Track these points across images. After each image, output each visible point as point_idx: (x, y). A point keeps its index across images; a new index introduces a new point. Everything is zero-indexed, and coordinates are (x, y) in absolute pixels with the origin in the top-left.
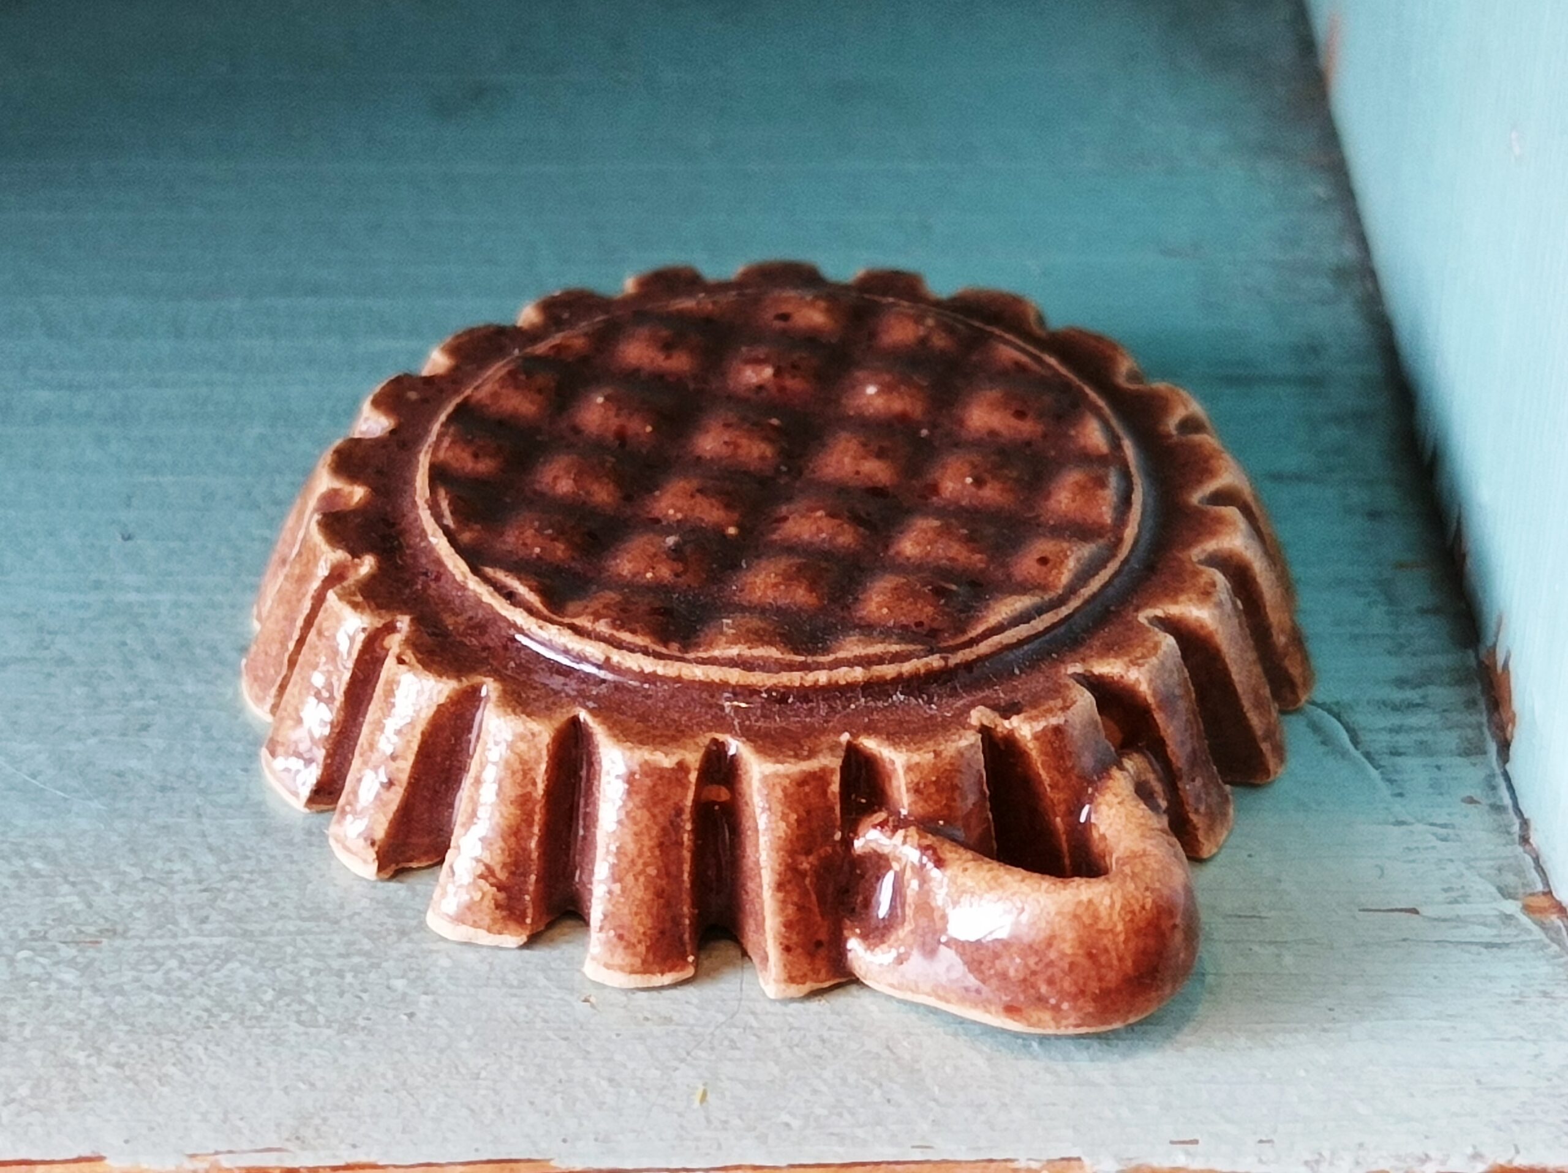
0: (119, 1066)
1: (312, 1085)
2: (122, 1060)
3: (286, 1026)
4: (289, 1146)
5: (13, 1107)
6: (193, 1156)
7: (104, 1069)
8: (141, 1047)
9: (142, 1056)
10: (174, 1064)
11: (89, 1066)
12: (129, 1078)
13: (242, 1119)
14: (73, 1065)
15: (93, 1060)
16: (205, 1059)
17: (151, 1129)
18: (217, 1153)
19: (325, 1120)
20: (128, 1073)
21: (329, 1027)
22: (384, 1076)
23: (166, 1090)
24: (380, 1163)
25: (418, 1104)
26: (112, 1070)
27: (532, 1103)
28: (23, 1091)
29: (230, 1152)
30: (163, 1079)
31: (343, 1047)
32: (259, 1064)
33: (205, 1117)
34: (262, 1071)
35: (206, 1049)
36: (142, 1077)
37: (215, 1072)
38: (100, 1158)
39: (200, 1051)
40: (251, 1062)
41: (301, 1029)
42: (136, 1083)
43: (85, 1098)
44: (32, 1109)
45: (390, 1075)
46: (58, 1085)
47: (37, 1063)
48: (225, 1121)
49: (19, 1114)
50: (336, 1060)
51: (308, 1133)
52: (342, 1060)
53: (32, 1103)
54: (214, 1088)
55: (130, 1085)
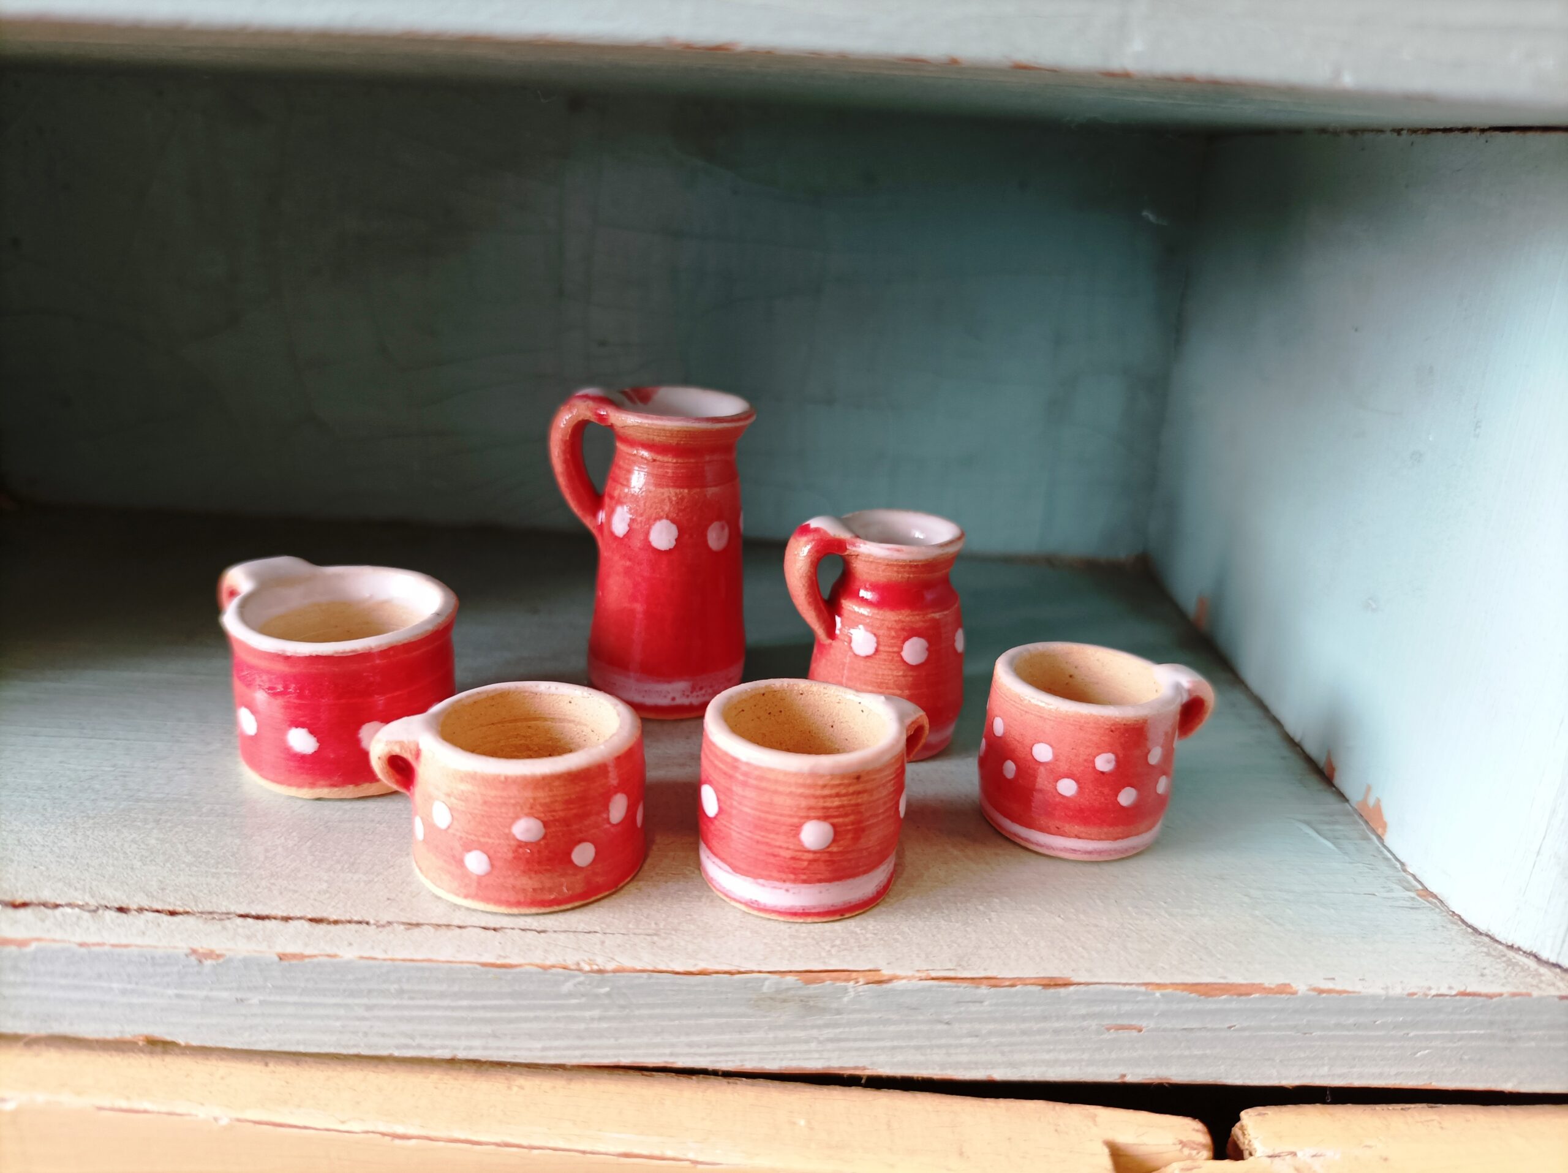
0: (875, 934)
1: (959, 945)
2: (876, 932)
3: (939, 922)
4: (959, 968)
5: (836, 948)
6: (918, 971)
7: (869, 935)
8: (882, 927)
9: (883, 930)
10: (898, 934)
11: (862, 934)
12: (882, 939)
13: (934, 957)
14: (856, 933)
15: (863, 931)
16: (910, 933)
17: (897, 959)
18: (928, 970)
19: (969, 959)
20: (879, 937)
21: (958, 922)
22: (987, 942)
23: (898, 944)
24: (999, 976)
25: (1006, 954)
26: (873, 936)
27: (1053, 955)
28: (838, 942)
29: (933, 970)
30: (896, 940)
31: (966, 931)
32: (933, 936)
33: (918, 955)
34: (936, 939)
35: (909, 929)
36: (886, 938)
37: (916, 938)
38: (879, 971)
39: (906, 930)
40: (930, 935)
41: (946, 923)
42: (884, 941)
43: (864, 946)
44: (845, 949)
45: (990, 942)
46: (852, 941)
47: (840, 931)
48: (927, 957)
49: (839, 951)
50: (965, 936)
51: (964, 963)
52: (968, 936)
53: (844, 947)
54: (918, 944)
55: (882, 942)
